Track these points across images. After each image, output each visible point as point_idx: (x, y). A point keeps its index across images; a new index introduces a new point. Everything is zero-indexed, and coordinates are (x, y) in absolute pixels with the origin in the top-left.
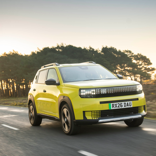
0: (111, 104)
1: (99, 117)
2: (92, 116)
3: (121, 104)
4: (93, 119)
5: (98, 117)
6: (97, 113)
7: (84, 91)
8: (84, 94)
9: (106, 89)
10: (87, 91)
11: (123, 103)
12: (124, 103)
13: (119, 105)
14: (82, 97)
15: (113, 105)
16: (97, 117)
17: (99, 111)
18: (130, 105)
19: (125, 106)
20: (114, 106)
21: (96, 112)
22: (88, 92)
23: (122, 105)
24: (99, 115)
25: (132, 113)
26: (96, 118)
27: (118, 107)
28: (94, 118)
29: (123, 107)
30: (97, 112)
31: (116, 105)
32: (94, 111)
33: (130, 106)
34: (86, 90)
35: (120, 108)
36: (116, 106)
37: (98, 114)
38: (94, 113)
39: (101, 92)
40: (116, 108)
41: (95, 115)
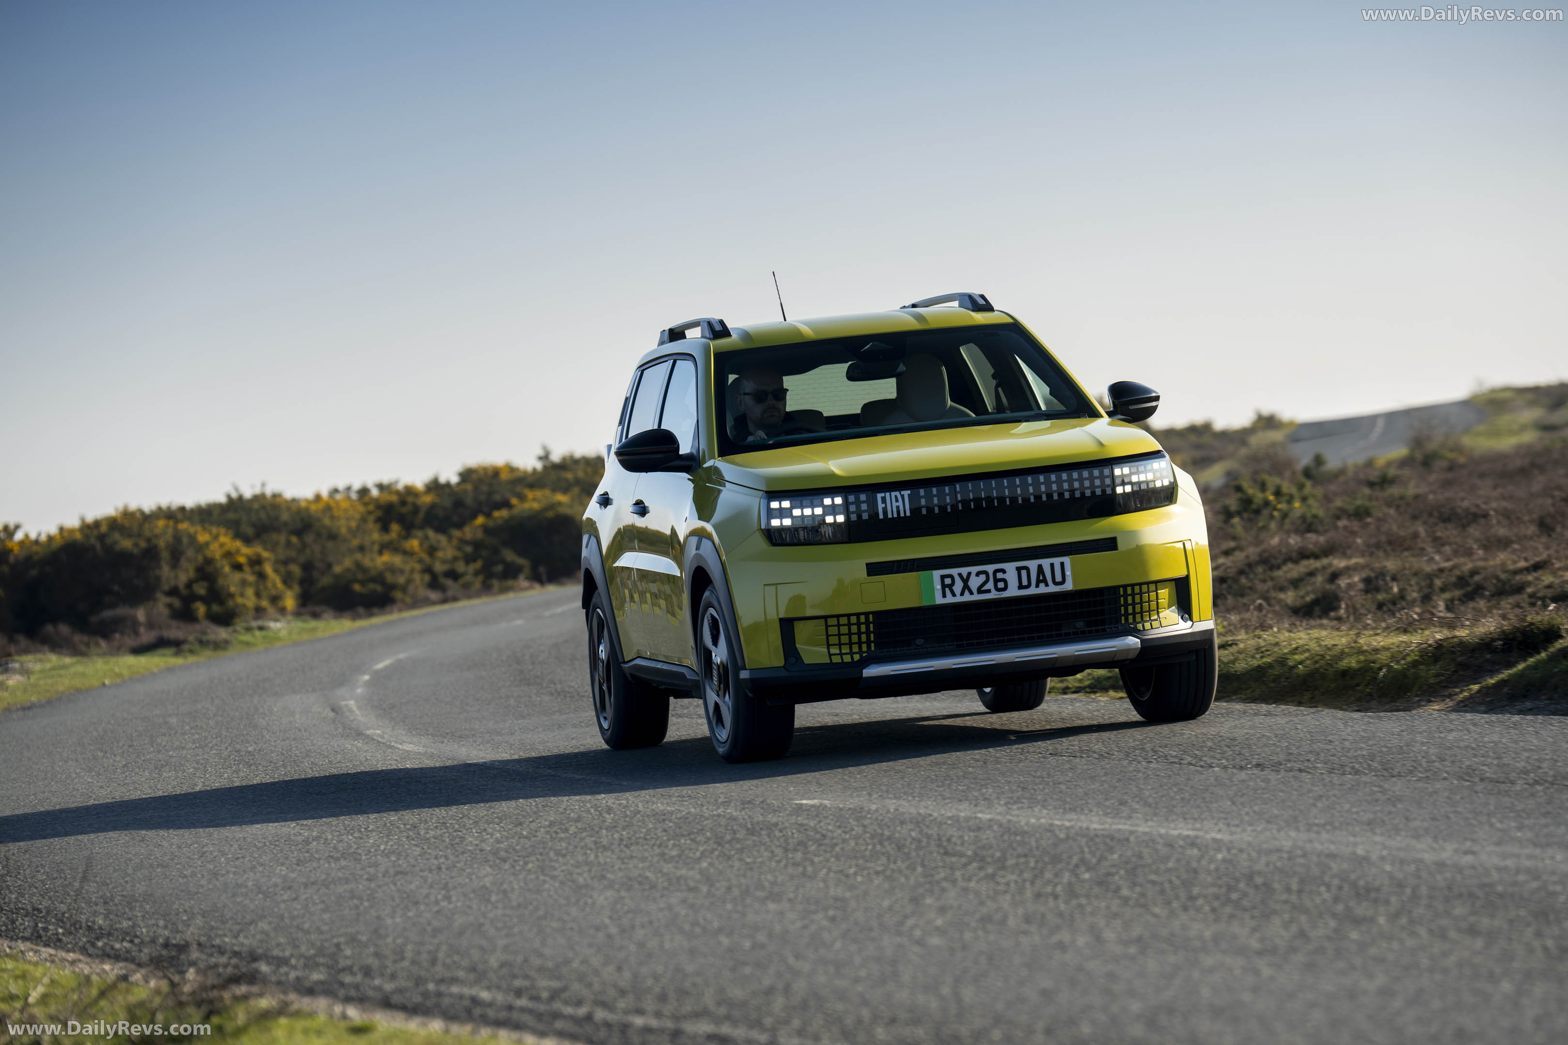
0: (937, 574)
1: (864, 648)
2: (829, 646)
3: (996, 571)
4: (836, 659)
5: (860, 652)
6: (854, 629)
7: (786, 504)
8: (787, 522)
9: (906, 493)
10: (802, 507)
11: (1011, 567)
12: (1019, 569)
13: (983, 578)
14: (775, 537)
15: (948, 581)
16: (855, 649)
17: (867, 614)
18: (1059, 578)
19: (1021, 587)
20: (950, 587)
21: (849, 625)
22: (808, 512)
23: (1004, 581)
24: (864, 638)
25: (1080, 624)
26: (852, 653)
27: (980, 591)
28: (841, 654)
29: (1013, 591)
30: (854, 619)
31: (965, 581)
32: (838, 616)
33: (1056, 583)
34: (798, 503)
35: (993, 595)
36: (966, 587)
37: (859, 633)
38: (839, 625)
39: (881, 506)
40: (967, 598)
41: (845, 639)
